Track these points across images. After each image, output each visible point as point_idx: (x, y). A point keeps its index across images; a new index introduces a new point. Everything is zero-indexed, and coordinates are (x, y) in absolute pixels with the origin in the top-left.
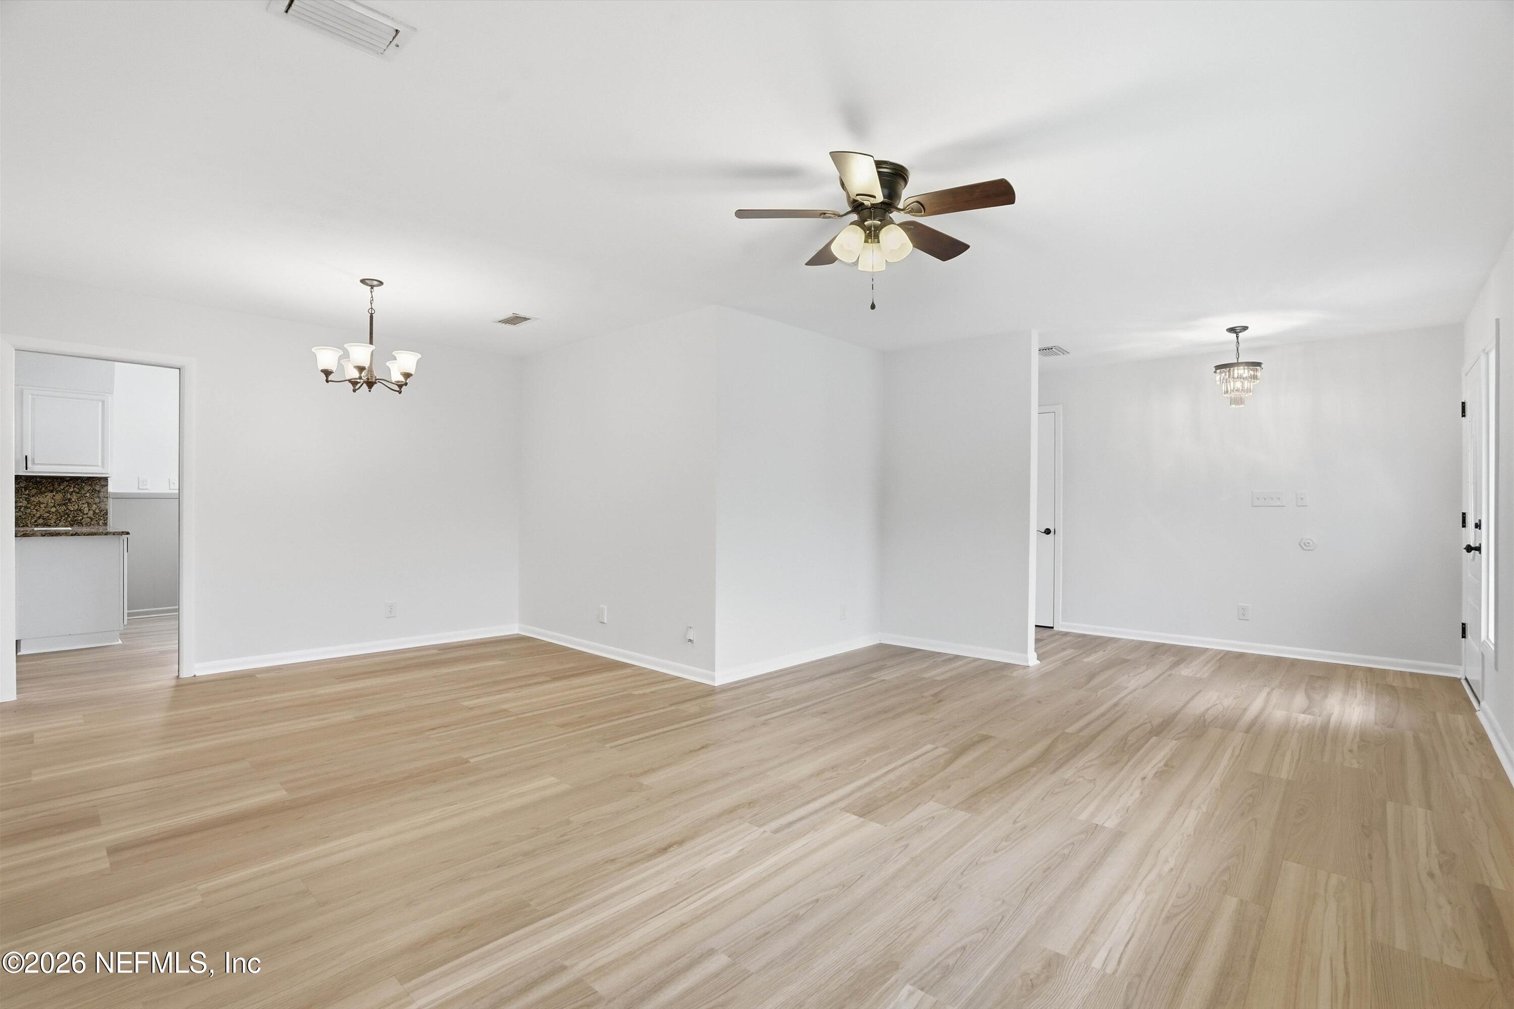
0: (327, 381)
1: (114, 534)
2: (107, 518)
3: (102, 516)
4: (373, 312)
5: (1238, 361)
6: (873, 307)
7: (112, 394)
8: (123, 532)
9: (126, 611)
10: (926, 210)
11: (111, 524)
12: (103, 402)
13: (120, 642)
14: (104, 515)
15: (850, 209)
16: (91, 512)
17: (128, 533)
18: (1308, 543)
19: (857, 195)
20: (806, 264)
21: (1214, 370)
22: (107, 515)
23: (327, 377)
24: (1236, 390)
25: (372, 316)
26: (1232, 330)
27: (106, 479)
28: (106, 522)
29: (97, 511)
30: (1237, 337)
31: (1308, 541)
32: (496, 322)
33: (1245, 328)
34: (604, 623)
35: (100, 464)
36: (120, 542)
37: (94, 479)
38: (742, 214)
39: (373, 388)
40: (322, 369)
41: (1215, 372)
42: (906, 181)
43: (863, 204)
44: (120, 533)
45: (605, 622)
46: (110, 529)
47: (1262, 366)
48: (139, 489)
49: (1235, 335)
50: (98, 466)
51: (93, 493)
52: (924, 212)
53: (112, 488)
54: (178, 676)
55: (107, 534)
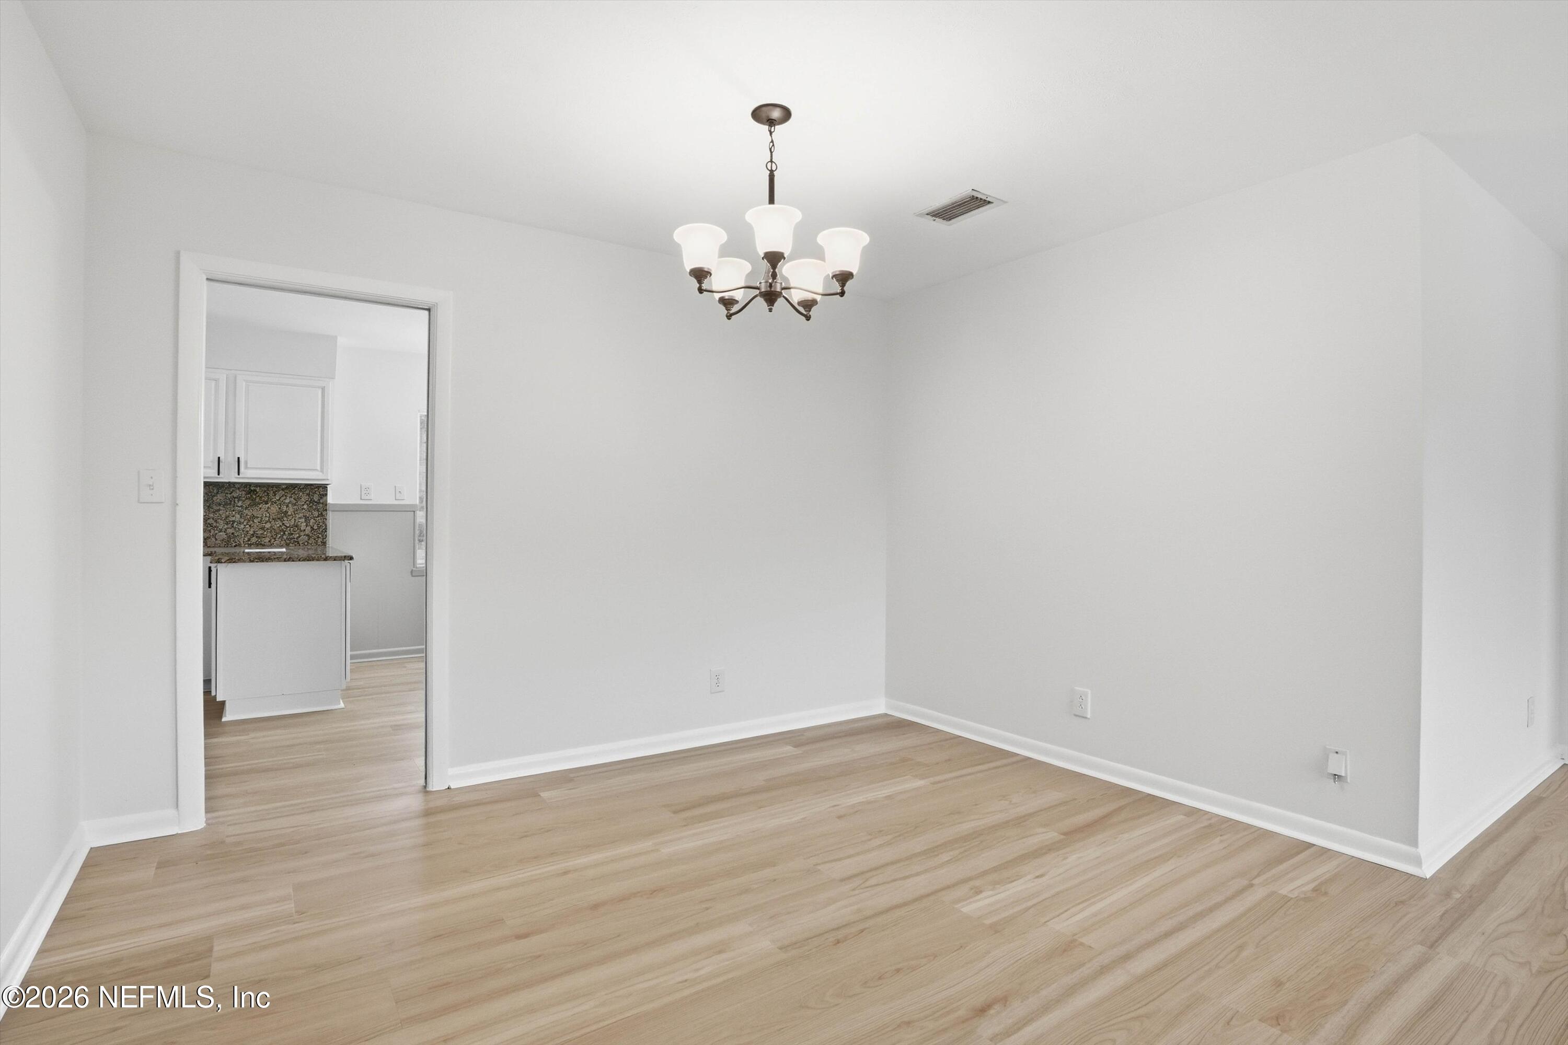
0: (701, 290)
1: (335, 559)
2: (326, 536)
3: (319, 535)
4: (774, 168)
7: (333, 378)
8: (345, 557)
9: (349, 653)
11: (330, 543)
12: (323, 389)
13: (342, 705)
14: (322, 531)
16: (309, 528)
17: (351, 558)
22: (326, 531)
23: (700, 282)
25: (774, 175)
27: (324, 487)
28: (325, 540)
29: (315, 527)
32: (921, 215)
34: (1086, 718)
35: (319, 468)
36: (341, 572)
37: (312, 487)
39: (775, 305)
40: (693, 267)
44: (342, 557)
45: (1089, 717)
46: (330, 553)
48: (361, 499)
50: (316, 470)
51: (311, 505)
53: (331, 499)
54: (425, 787)
55: (326, 559)
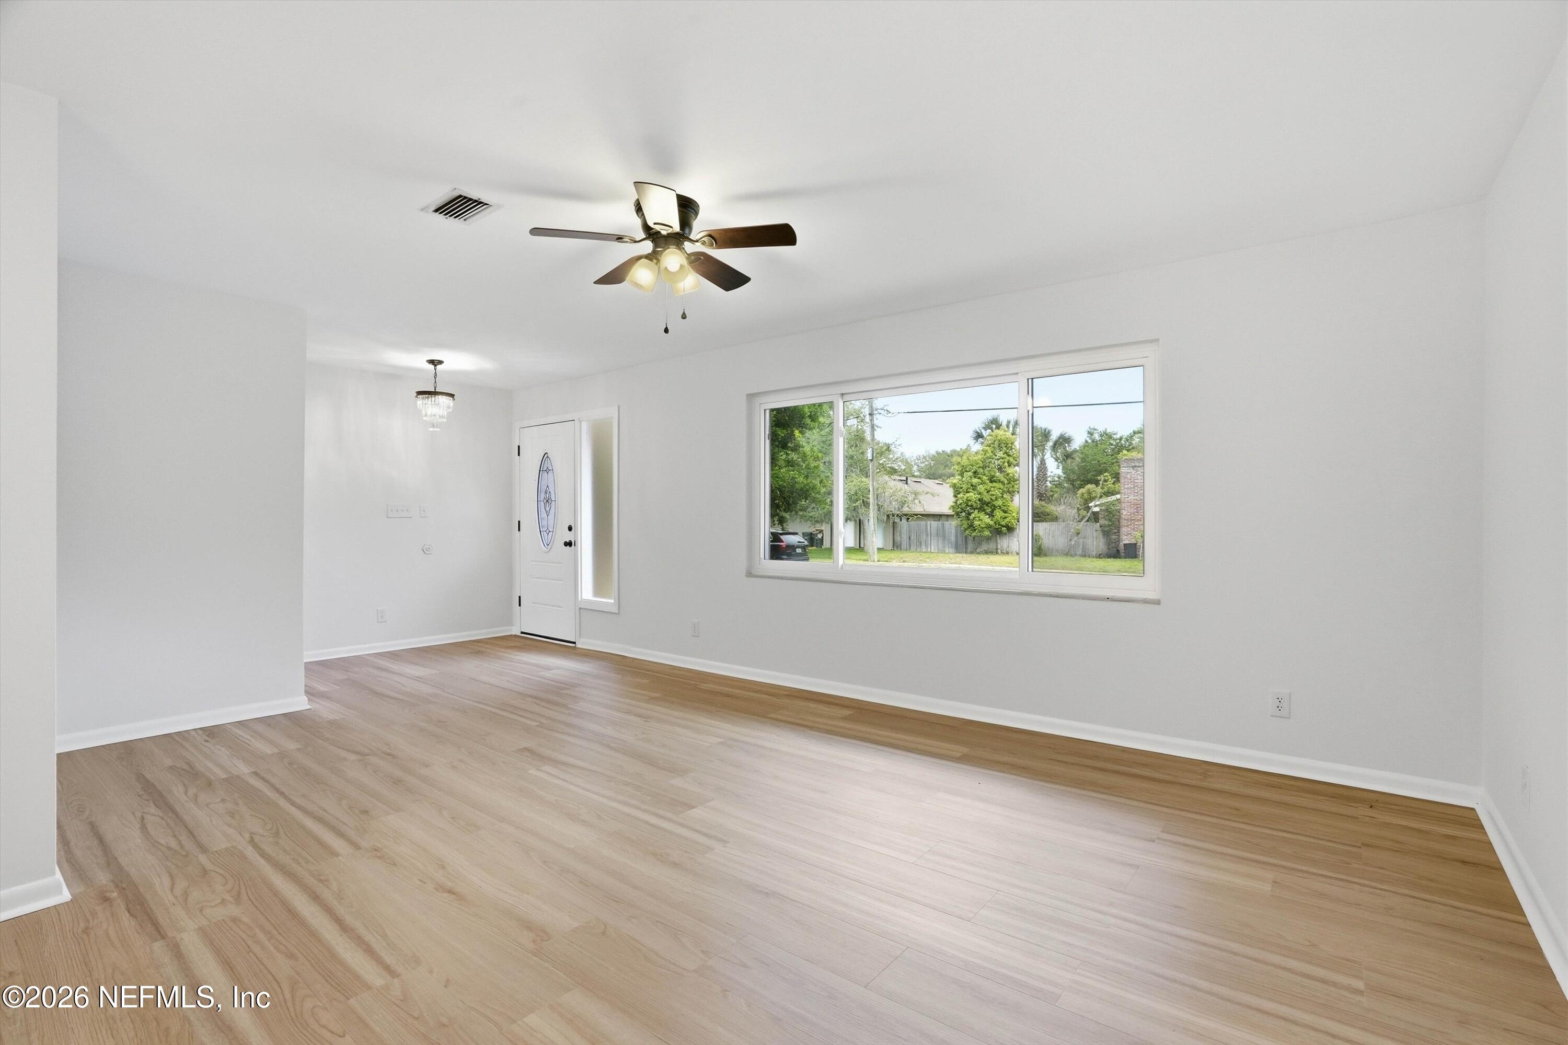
5: (435, 390)
6: (666, 331)
10: (717, 241)
15: (644, 236)
18: (429, 548)
19: (655, 224)
20: (594, 283)
21: (415, 394)
24: (434, 415)
26: (432, 362)
30: (435, 369)
31: (429, 547)
33: (441, 362)
38: (536, 231)
41: (417, 397)
42: (696, 214)
43: (659, 232)
47: (455, 397)
49: (433, 366)
52: (716, 243)
